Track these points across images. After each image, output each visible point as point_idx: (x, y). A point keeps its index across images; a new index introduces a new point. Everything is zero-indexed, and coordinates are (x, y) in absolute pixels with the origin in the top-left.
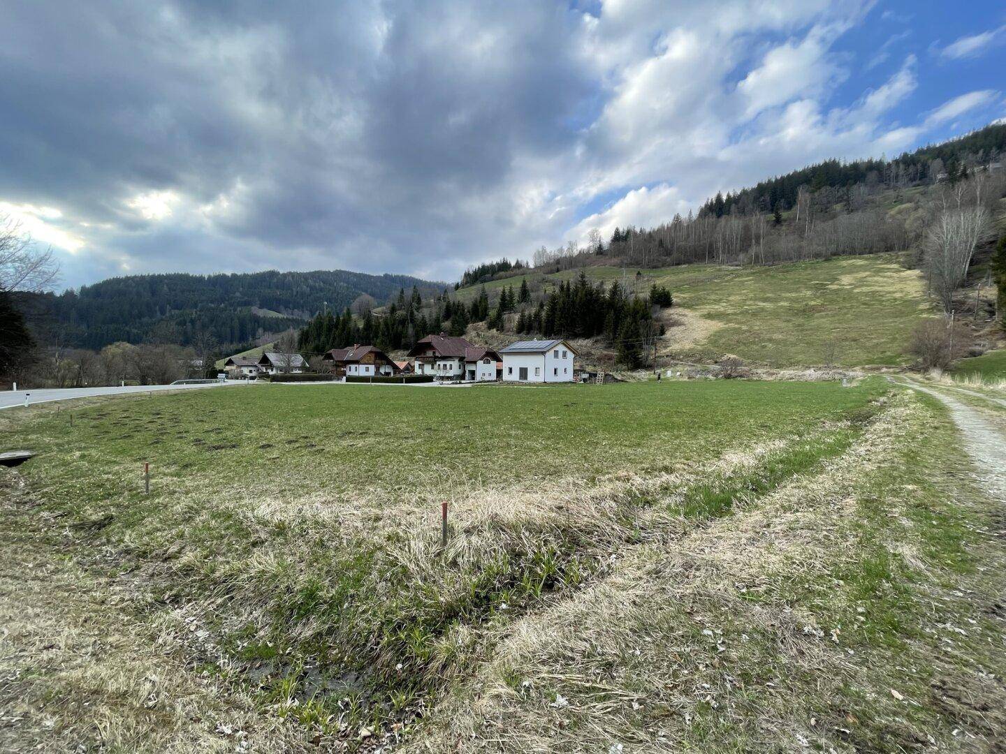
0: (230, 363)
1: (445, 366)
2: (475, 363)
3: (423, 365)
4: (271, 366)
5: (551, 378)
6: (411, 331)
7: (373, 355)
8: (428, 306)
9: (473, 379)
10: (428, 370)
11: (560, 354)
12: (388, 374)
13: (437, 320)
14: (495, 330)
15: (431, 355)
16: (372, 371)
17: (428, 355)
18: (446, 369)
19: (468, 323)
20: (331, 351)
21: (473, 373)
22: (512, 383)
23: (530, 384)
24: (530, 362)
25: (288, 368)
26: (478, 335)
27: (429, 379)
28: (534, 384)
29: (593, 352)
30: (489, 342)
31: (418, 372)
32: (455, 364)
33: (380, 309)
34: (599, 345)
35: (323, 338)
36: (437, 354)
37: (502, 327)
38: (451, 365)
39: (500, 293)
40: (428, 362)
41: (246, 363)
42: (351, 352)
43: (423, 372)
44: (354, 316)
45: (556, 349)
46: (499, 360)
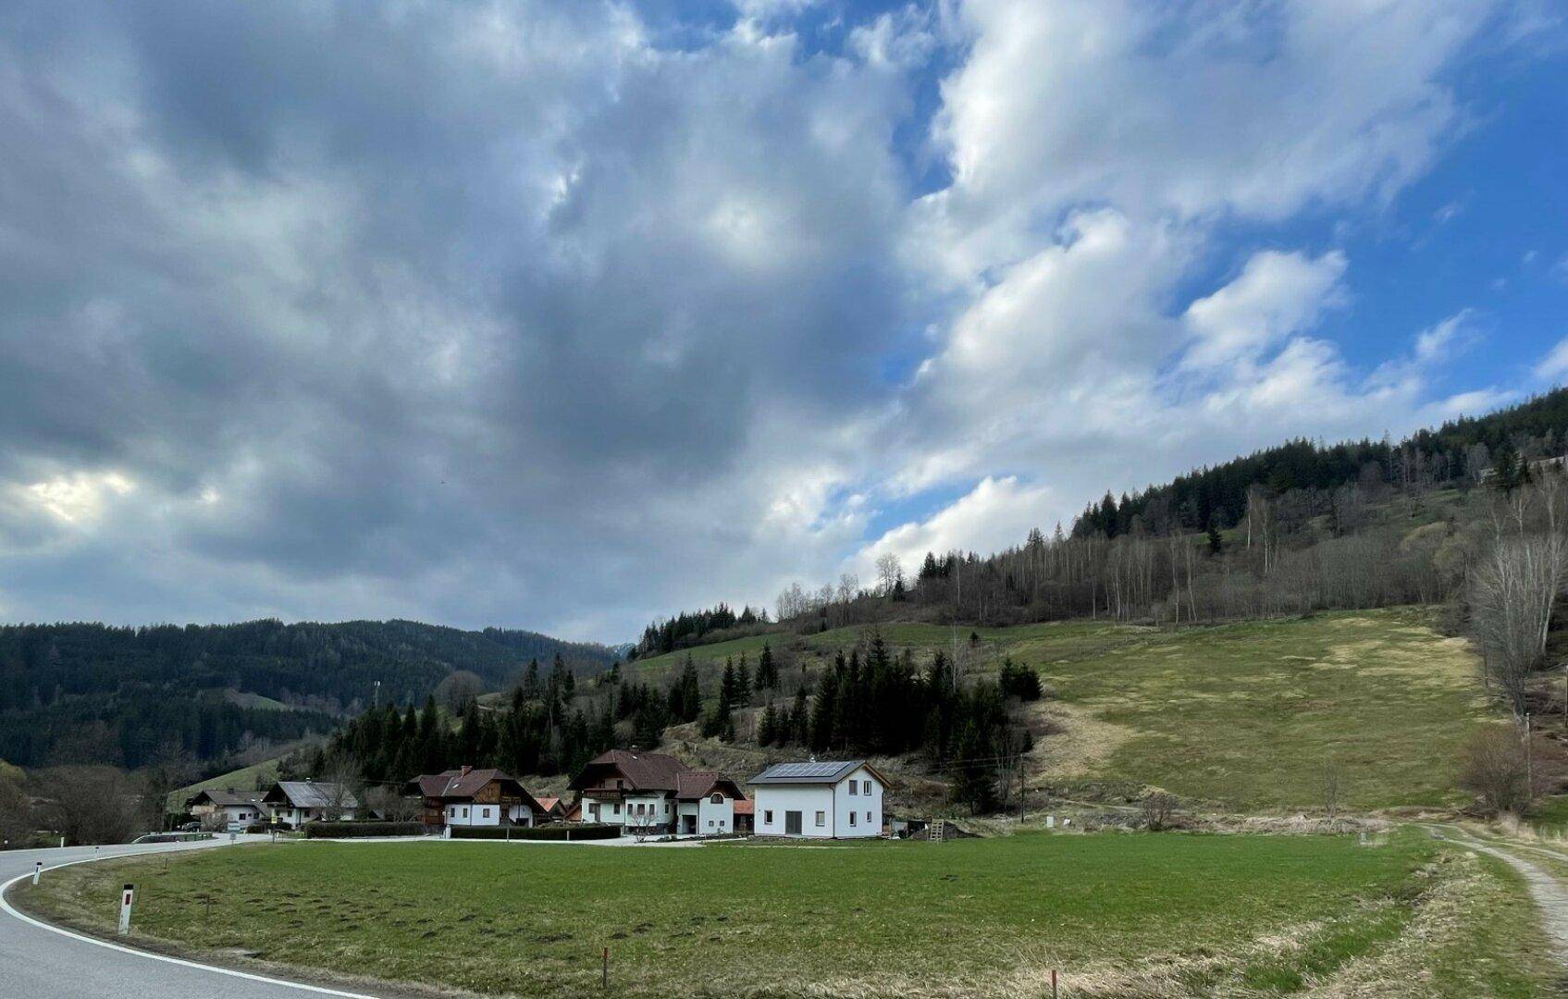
0: (203, 799)
1: (641, 807)
2: (696, 801)
3: (599, 805)
4: (289, 807)
5: (845, 831)
6: (555, 738)
7: (499, 786)
8: (586, 692)
9: (692, 831)
10: (608, 816)
11: (860, 787)
12: (522, 822)
13: (608, 721)
14: (717, 739)
15: (615, 787)
16: (494, 819)
17: (607, 788)
18: (643, 813)
19: (665, 726)
20: (418, 779)
21: (691, 822)
22: (774, 839)
23: (807, 841)
24: (807, 802)
25: (336, 812)
26: (687, 749)
27: (613, 832)
28: (814, 841)
29: (905, 782)
30: (710, 761)
31: (586, 817)
32: (659, 803)
33: (489, 697)
34: (915, 768)
35: (381, 752)
36: (626, 786)
37: (732, 732)
38: (652, 806)
39: (722, 670)
40: (607, 801)
41: (236, 800)
42: (455, 781)
43: (597, 817)
44: (441, 711)
45: (853, 777)
46: (737, 796)
